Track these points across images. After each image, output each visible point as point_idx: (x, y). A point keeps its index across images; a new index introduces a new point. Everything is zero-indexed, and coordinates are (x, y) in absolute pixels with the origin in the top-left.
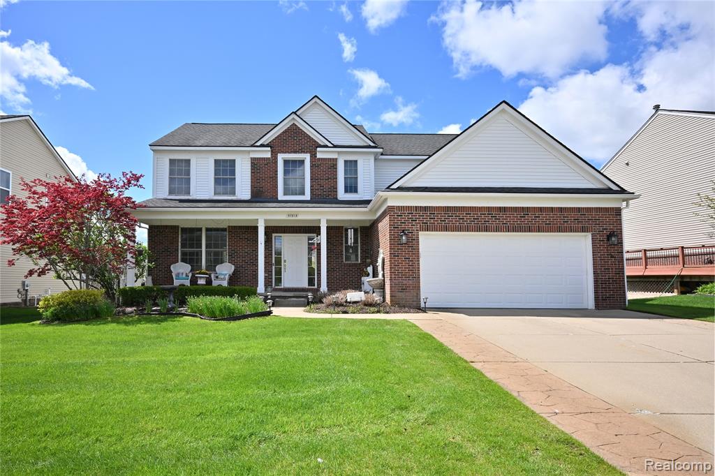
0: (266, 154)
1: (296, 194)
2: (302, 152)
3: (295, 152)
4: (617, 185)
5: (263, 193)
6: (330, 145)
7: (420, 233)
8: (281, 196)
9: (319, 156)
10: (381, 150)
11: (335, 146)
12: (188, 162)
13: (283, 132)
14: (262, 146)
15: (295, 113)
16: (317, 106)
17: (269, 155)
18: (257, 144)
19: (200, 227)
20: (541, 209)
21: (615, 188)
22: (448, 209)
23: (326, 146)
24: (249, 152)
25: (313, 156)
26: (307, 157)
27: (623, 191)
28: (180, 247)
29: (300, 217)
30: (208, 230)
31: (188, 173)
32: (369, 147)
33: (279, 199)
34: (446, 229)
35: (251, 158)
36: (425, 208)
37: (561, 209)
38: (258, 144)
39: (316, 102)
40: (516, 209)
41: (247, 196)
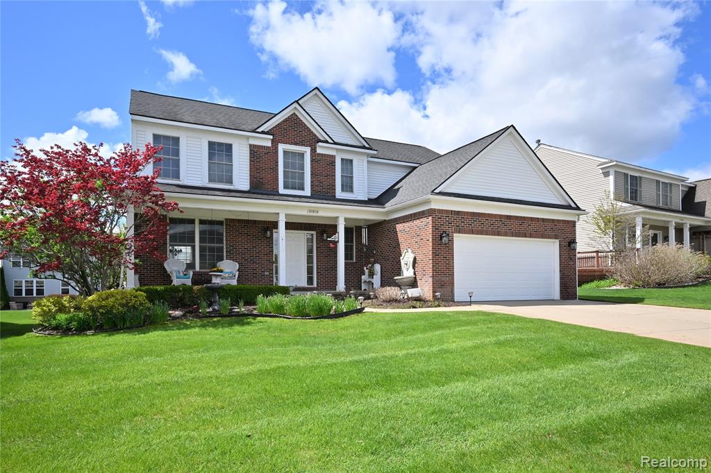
0: (266, 142)
1: (295, 189)
2: (303, 145)
3: (296, 144)
4: (575, 203)
5: (262, 186)
6: (330, 141)
7: (455, 235)
8: (282, 190)
9: (319, 151)
10: (375, 152)
11: (335, 143)
12: (176, 140)
13: (283, 121)
14: (263, 132)
15: (297, 102)
16: (317, 98)
17: (269, 144)
18: (257, 130)
19: (193, 218)
20: (532, 219)
21: (573, 205)
22: (474, 214)
23: (327, 142)
24: (248, 138)
25: (313, 151)
26: (307, 150)
27: (578, 208)
28: (168, 241)
29: (321, 214)
30: (202, 222)
31: (177, 153)
32: (364, 147)
33: (280, 192)
34: (472, 232)
35: (250, 145)
36: (458, 213)
37: (543, 220)
38: (260, 130)
39: (316, 94)
40: (517, 218)
41: (246, 187)
